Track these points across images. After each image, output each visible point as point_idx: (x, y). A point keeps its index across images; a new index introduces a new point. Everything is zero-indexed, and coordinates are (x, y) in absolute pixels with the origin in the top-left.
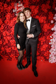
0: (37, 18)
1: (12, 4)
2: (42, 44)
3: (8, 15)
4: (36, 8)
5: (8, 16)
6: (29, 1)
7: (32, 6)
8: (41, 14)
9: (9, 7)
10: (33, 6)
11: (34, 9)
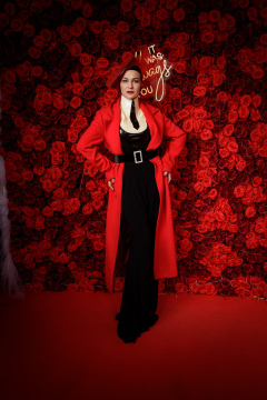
0: (224, 101)
1: (123, 57)
2: (250, 211)
3: (110, 96)
4: (215, 63)
5: (106, 101)
6: (189, 42)
7: (199, 58)
8: (237, 86)
9: (113, 69)
10: (203, 58)
11: (207, 68)
